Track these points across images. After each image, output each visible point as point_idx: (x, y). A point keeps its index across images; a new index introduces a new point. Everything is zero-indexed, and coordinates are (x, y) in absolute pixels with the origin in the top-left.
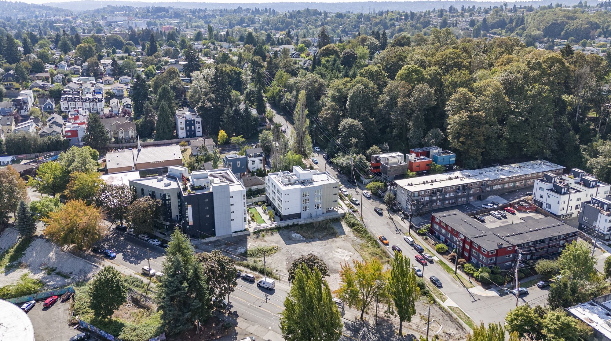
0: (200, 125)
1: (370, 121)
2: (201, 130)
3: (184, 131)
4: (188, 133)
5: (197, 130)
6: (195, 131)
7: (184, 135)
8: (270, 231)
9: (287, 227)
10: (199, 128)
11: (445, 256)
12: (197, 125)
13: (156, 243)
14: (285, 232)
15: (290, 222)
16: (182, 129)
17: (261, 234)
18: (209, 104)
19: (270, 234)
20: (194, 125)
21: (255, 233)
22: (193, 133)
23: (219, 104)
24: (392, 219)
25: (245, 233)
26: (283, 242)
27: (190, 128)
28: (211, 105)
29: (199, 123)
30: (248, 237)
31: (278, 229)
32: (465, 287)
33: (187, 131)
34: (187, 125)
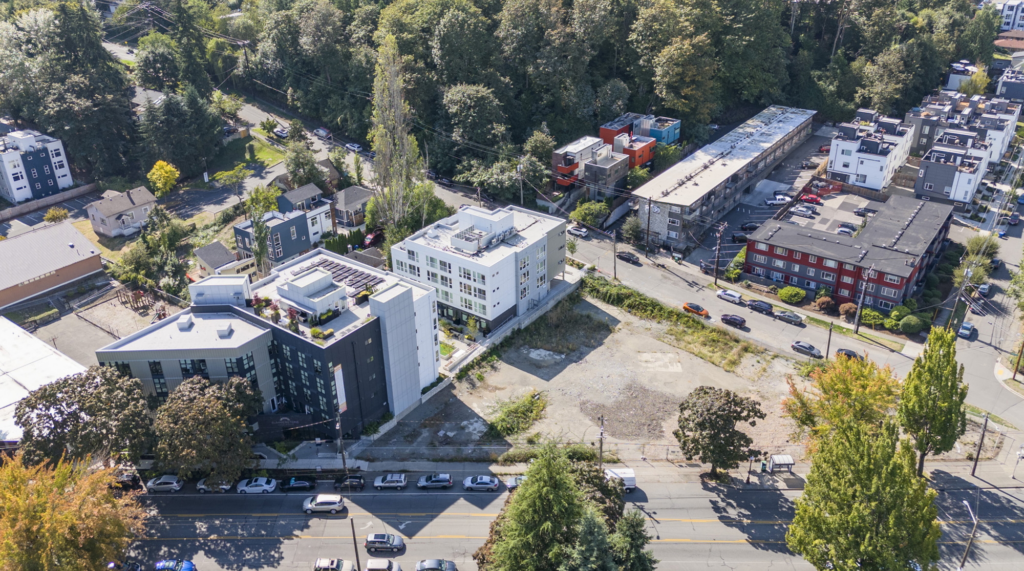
0: (63, 158)
1: (503, 83)
2: (66, 170)
3: (24, 182)
4: (38, 186)
5: (58, 172)
6: (52, 176)
7: (27, 193)
8: (484, 363)
9: (507, 343)
10: (62, 166)
11: (807, 307)
12: (55, 160)
13: (266, 487)
14: (511, 352)
15: (505, 331)
16: (16, 179)
17: (474, 374)
18: (85, 103)
19: (489, 369)
20: (47, 161)
21: (459, 378)
22: (51, 182)
23: (110, 97)
24: (663, 266)
25: (442, 386)
26: (534, 377)
27: (41, 172)
28: (89, 103)
29: (58, 154)
30: (455, 392)
31: (495, 351)
32: (893, 351)
33: (32, 182)
34: (28, 165)
